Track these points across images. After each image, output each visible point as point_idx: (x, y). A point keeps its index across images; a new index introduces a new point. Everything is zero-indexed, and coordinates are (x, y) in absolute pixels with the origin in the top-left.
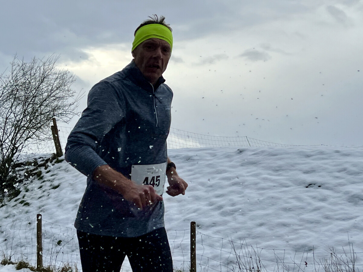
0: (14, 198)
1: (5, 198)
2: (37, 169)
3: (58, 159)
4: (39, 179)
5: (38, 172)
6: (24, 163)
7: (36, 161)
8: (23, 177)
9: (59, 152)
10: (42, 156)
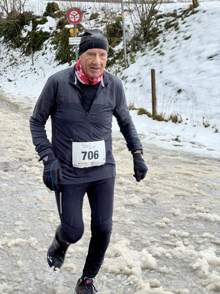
2: (175, 20)
3: (193, 10)
4: (176, 30)
5: (175, 23)
6: (166, 14)
7: (176, 12)
8: (163, 28)
9: (195, 3)
10: (181, 7)
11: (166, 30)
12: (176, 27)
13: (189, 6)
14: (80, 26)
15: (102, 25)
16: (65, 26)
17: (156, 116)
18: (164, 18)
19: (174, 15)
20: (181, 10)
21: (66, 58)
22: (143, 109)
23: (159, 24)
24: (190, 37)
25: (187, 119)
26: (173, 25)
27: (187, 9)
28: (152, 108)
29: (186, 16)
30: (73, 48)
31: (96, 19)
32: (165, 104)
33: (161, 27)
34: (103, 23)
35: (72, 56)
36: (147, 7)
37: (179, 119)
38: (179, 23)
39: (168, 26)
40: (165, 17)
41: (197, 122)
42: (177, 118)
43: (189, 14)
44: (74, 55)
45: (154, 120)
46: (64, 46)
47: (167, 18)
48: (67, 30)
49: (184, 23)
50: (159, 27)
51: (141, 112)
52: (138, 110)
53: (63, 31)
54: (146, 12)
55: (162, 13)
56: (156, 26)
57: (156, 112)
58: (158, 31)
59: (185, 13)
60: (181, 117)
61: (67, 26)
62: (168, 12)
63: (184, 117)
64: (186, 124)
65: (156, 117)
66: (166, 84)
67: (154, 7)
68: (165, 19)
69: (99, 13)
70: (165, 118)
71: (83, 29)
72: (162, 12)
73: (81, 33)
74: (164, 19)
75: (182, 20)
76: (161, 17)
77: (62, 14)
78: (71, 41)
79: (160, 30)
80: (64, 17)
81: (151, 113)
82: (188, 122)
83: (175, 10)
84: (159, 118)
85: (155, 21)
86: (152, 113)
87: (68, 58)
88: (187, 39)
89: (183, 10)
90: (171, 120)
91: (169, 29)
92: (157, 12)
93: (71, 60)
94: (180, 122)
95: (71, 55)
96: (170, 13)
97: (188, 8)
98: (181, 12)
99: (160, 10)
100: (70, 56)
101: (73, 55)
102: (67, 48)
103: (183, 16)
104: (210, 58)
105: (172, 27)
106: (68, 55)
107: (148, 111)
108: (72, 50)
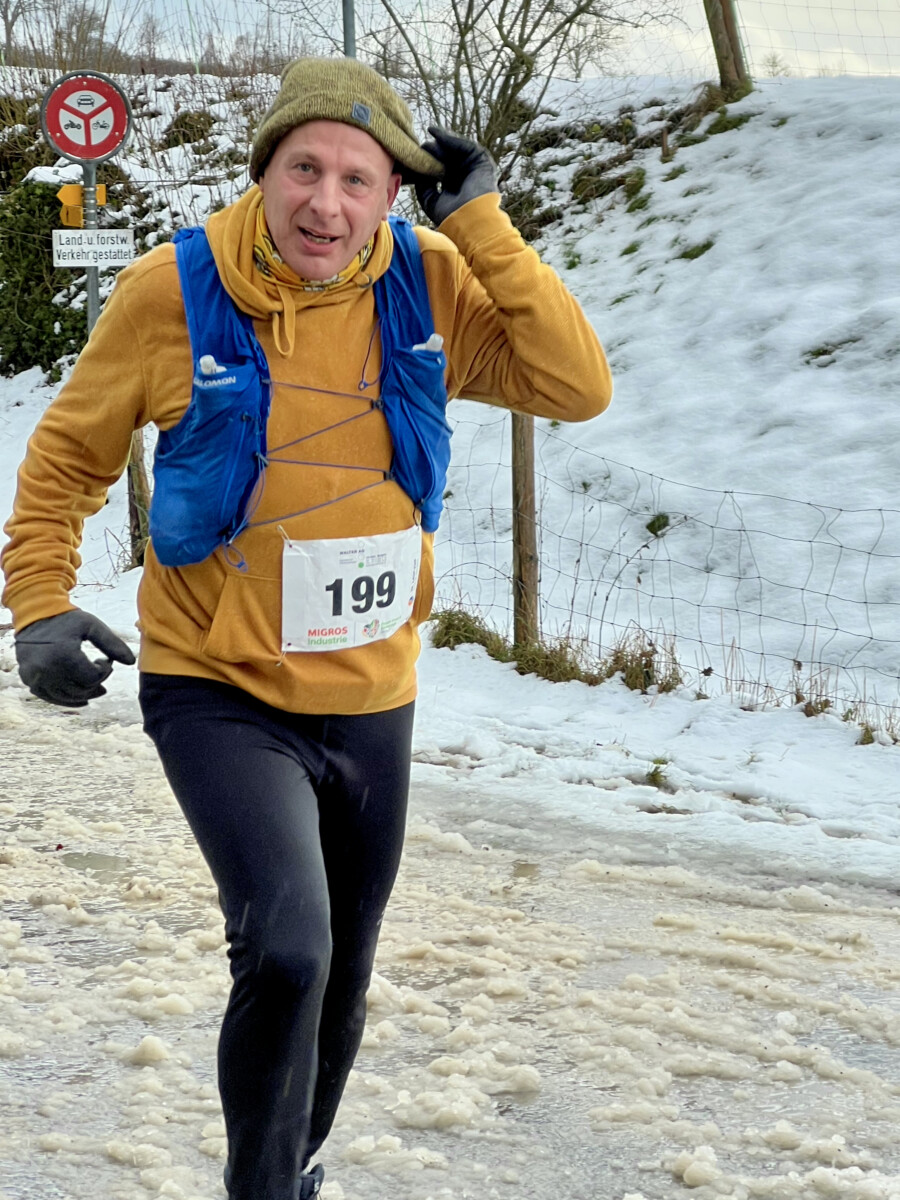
2: (629, 155)
3: (724, 112)
4: (630, 210)
5: (629, 174)
6: (580, 129)
7: (630, 118)
8: (564, 198)
9: (733, 76)
10: (660, 96)
11: (580, 208)
12: (633, 190)
13: (699, 91)
14: (113, 174)
15: (232, 176)
16: (30, 175)
17: (535, 653)
18: (569, 145)
19: (620, 132)
20: (658, 109)
21: (30, 339)
22: (465, 614)
23: (544, 176)
24: (707, 246)
25: (708, 672)
26: (620, 181)
27: (689, 107)
28: (512, 613)
29: (685, 143)
30: (73, 289)
31: (196, 144)
32: (584, 591)
33: (553, 190)
34: (236, 162)
35: (63, 329)
36: (479, 88)
37: (662, 671)
38: (648, 174)
39: (588, 187)
40: (574, 142)
41: (761, 690)
42: (649, 664)
43: (700, 131)
44: (74, 329)
45: (522, 674)
46: (18, 278)
47: (583, 146)
48: (39, 192)
49: (673, 175)
50: (543, 191)
51: (453, 632)
52: (437, 622)
53: (19, 198)
54: (476, 111)
55: (559, 122)
56: (527, 185)
57: (534, 633)
58: (536, 212)
59: (681, 125)
60: (674, 661)
61: (41, 174)
62: (587, 118)
63: (689, 662)
64: (700, 696)
65: (534, 661)
66: (585, 486)
67: (518, 86)
68: (575, 152)
69: (220, 109)
70: (583, 667)
71: (129, 191)
72: (555, 114)
73: (118, 210)
74: (567, 149)
75: (666, 157)
76: (551, 139)
77: (13, 114)
78: (65, 249)
79: (547, 205)
80: (20, 127)
81: (505, 640)
82: (712, 686)
83: (626, 110)
84: (553, 667)
85: (520, 160)
86: (511, 640)
87: (40, 343)
88: (691, 254)
89: (666, 108)
90: (618, 675)
91: (598, 200)
92: (528, 114)
93: (56, 351)
94: (666, 688)
95: (57, 326)
96: (598, 123)
97: (692, 101)
98: (660, 119)
99: (544, 103)
100: (51, 334)
101: (68, 325)
102: (37, 291)
103: (670, 139)
104: (821, 354)
105: (612, 194)
106: (40, 326)
107: (490, 627)
108: (64, 300)
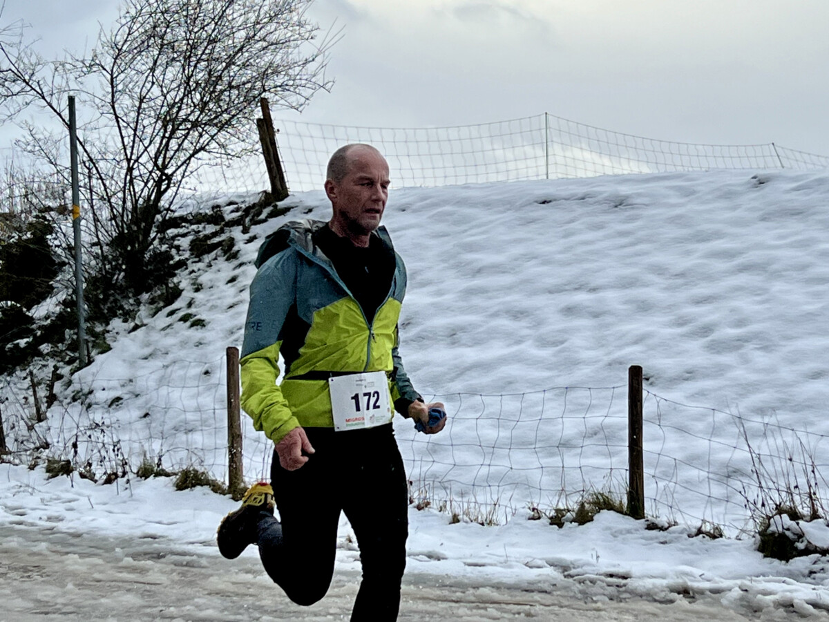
0: (164, 307)
1: (142, 308)
2: (222, 231)
3: (276, 206)
5: (224, 242)
6: (190, 218)
7: (219, 213)
9: (279, 187)
11: (197, 259)
12: (228, 250)
13: (260, 195)
18: (184, 226)
19: (214, 218)
23: (173, 243)
26: (220, 244)
27: (254, 204)
29: (256, 223)
33: (179, 250)
39: (200, 248)
40: (188, 225)
43: (263, 216)
47: (194, 227)
50: (174, 251)
55: (177, 215)
56: (164, 247)
58: (171, 262)
59: (250, 214)
68: (189, 230)
72: (173, 211)
74: (184, 229)
75: (245, 231)
79: (177, 258)
83: (216, 207)
91: (208, 256)
96: (201, 214)
97: (256, 202)
103: (247, 221)
105: (215, 251)
